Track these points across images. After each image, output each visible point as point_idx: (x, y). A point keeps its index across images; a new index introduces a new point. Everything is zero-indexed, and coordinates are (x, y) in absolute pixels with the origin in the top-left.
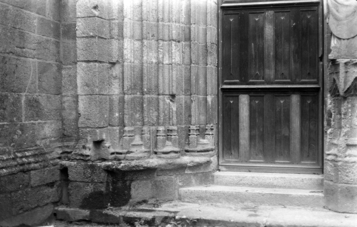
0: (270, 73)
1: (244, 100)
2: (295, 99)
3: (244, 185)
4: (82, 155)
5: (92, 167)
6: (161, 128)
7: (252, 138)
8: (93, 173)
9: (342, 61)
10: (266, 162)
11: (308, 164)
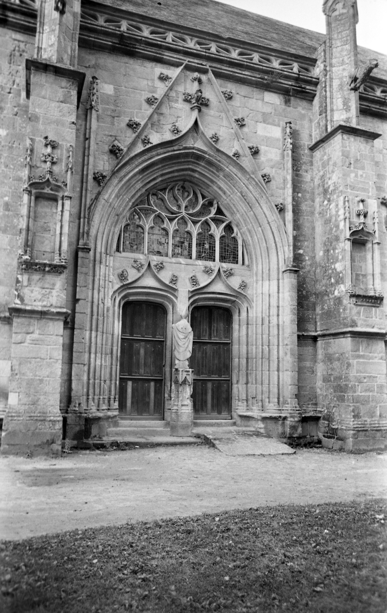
0: (142, 371)
1: (130, 383)
2: (152, 384)
3: (132, 426)
4: (75, 410)
5: (80, 417)
6: (102, 397)
7: (132, 403)
8: (80, 419)
9: (181, 370)
10: (138, 415)
11: (157, 415)
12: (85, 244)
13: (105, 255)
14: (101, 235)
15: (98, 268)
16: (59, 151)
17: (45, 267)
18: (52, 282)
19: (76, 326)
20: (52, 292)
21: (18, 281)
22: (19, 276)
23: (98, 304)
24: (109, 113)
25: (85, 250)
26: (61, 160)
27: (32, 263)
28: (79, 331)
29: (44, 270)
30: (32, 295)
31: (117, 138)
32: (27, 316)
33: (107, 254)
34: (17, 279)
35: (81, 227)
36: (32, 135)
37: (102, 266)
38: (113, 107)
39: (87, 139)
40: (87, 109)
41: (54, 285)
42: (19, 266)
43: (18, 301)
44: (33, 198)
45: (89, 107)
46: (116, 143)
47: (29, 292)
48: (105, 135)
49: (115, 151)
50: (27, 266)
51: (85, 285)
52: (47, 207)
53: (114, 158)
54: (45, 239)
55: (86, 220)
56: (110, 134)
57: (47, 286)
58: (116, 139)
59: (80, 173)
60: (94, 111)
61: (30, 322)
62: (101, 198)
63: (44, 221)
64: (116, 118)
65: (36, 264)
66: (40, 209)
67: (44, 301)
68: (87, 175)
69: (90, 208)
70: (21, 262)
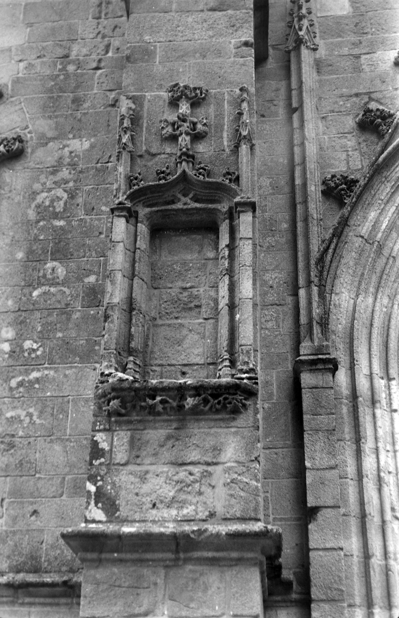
12: (319, 350)
13: (383, 382)
14: (365, 331)
15: (369, 418)
16: (212, 110)
17: (183, 398)
18: (210, 442)
19: (315, 593)
20: (210, 474)
21: (96, 451)
22: (100, 437)
23: (384, 522)
24: (345, 51)
25: (320, 366)
26: (219, 128)
27: (136, 390)
28: (327, 607)
29: (181, 407)
30: (146, 488)
31: (373, 96)
32: (129, 556)
33: (390, 379)
34: (95, 444)
35: (303, 312)
36: (137, 90)
37: (378, 412)
38: (353, 38)
39: (295, 110)
40: (289, 52)
41: (217, 450)
42: (100, 408)
43: (98, 514)
44: (143, 228)
45: (291, 45)
46: (373, 106)
47: (132, 478)
48: (341, 96)
49: (372, 122)
50: (123, 404)
51: (332, 463)
52: (187, 248)
53: (373, 138)
54: (185, 332)
55: (315, 290)
56: (355, 91)
57: (194, 456)
58: (371, 99)
59: (287, 189)
60: (304, 52)
61: (140, 577)
62: (350, 234)
63: (180, 284)
64: (363, 57)
65: (153, 392)
66: (166, 258)
67: (183, 504)
68: (305, 185)
69: (321, 260)
70: (104, 395)
